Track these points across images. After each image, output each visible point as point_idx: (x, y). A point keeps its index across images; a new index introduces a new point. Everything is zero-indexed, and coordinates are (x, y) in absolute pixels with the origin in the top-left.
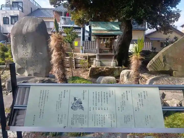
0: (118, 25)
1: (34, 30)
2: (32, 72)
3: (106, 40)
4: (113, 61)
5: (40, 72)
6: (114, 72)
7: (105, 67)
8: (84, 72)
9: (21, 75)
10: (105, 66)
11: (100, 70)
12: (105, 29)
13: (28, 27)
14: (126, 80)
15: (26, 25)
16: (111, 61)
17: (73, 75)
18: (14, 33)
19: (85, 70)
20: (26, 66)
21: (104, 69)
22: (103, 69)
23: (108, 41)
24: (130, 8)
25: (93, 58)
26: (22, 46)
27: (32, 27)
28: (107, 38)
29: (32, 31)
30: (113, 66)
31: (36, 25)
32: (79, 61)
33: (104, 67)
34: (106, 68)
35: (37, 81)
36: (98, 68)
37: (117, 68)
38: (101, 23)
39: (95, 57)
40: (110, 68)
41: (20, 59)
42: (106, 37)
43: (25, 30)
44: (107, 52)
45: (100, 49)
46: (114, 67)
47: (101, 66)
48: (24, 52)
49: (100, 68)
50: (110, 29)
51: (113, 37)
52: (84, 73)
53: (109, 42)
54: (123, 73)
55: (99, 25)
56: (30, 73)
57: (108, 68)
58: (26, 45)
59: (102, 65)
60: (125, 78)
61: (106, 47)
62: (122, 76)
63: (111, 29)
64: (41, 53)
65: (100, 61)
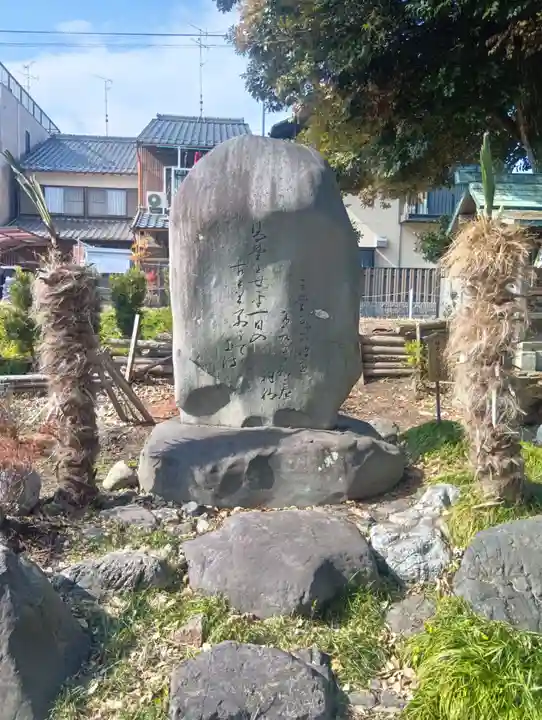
1: (308, 197)
2: (267, 407)
5: (310, 404)
9: (204, 419)
12: (533, 204)
13: (274, 186)
15: (260, 177)
17: (439, 415)
18: (205, 215)
20: (241, 379)
26: (238, 278)
27: (294, 183)
29: (299, 201)
31: (311, 175)
32: (376, 348)
35: (330, 452)
41: (219, 342)
43: (265, 200)
47: (537, 370)
48: (242, 306)
56: (258, 412)
58: (259, 275)
64: (324, 315)
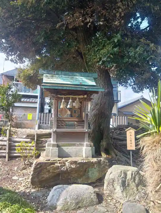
0: (92, 78)
3: (70, 101)
4: (87, 146)
6: (88, 172)
7: (70, 159)
8: (24, 169)
10: (68, 156)
11: (58, 168)
14: (121, 195)
16: (82, 145)
19: (28, 165)
21: (67, 164)
22: (64, 165)
23: (74, 104)
24: (113, 48)
25: (46, 138)
28: (72, 98)
30: (86, 157)
32: (17, 144)
33: (67, 161)
34: (72, 163)
36: (53, 164)
37: (96, 163)
38: (61, 73)
39: (49, 135)
40: (79, 163)
42: (71, 96)
44: (73, 126)
45: (58, 121)
46: (89, 158)
47: (59, 157)
49: (57, 162)
50: (79, 83)
51: (85, 96)
52: (24, 171)
53: (76, 105)
54: (111, 176)
55: (57, 76)
57: (75, 162)
59: (62, 154)
60: (118, 189)
61: (71, 116)
62: (108, 184)
63: (81, 83)
65: (58, 146)
